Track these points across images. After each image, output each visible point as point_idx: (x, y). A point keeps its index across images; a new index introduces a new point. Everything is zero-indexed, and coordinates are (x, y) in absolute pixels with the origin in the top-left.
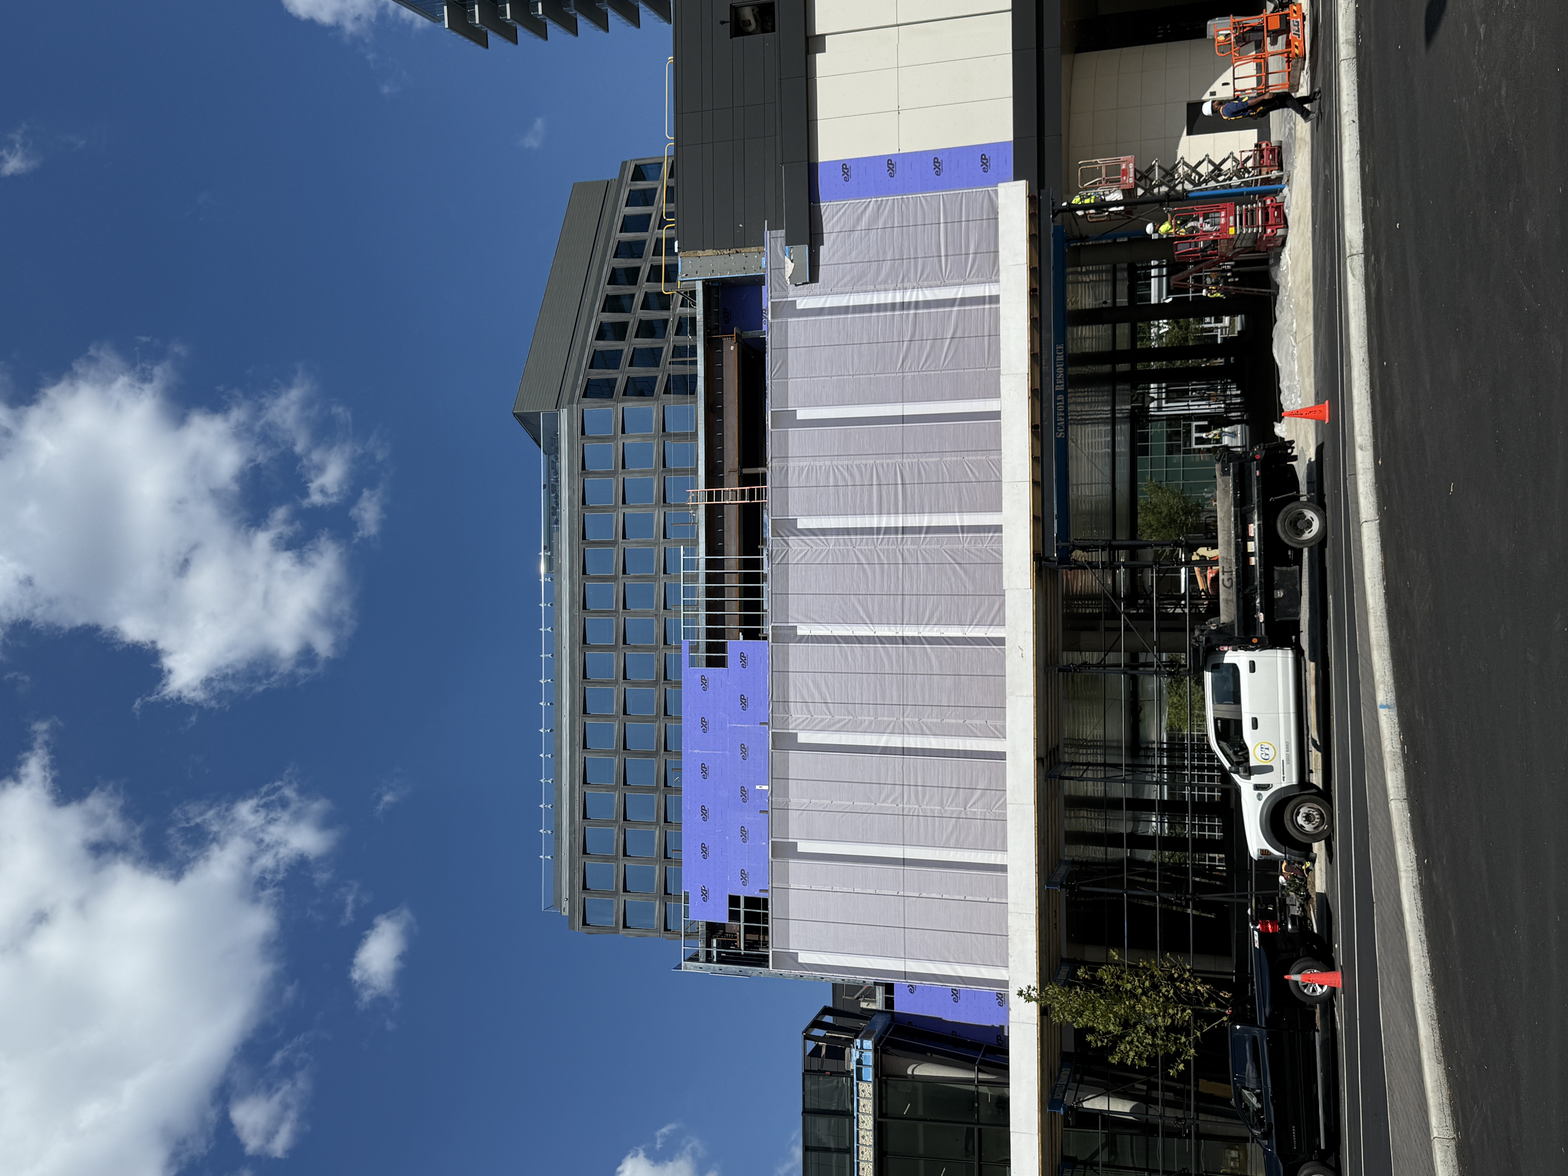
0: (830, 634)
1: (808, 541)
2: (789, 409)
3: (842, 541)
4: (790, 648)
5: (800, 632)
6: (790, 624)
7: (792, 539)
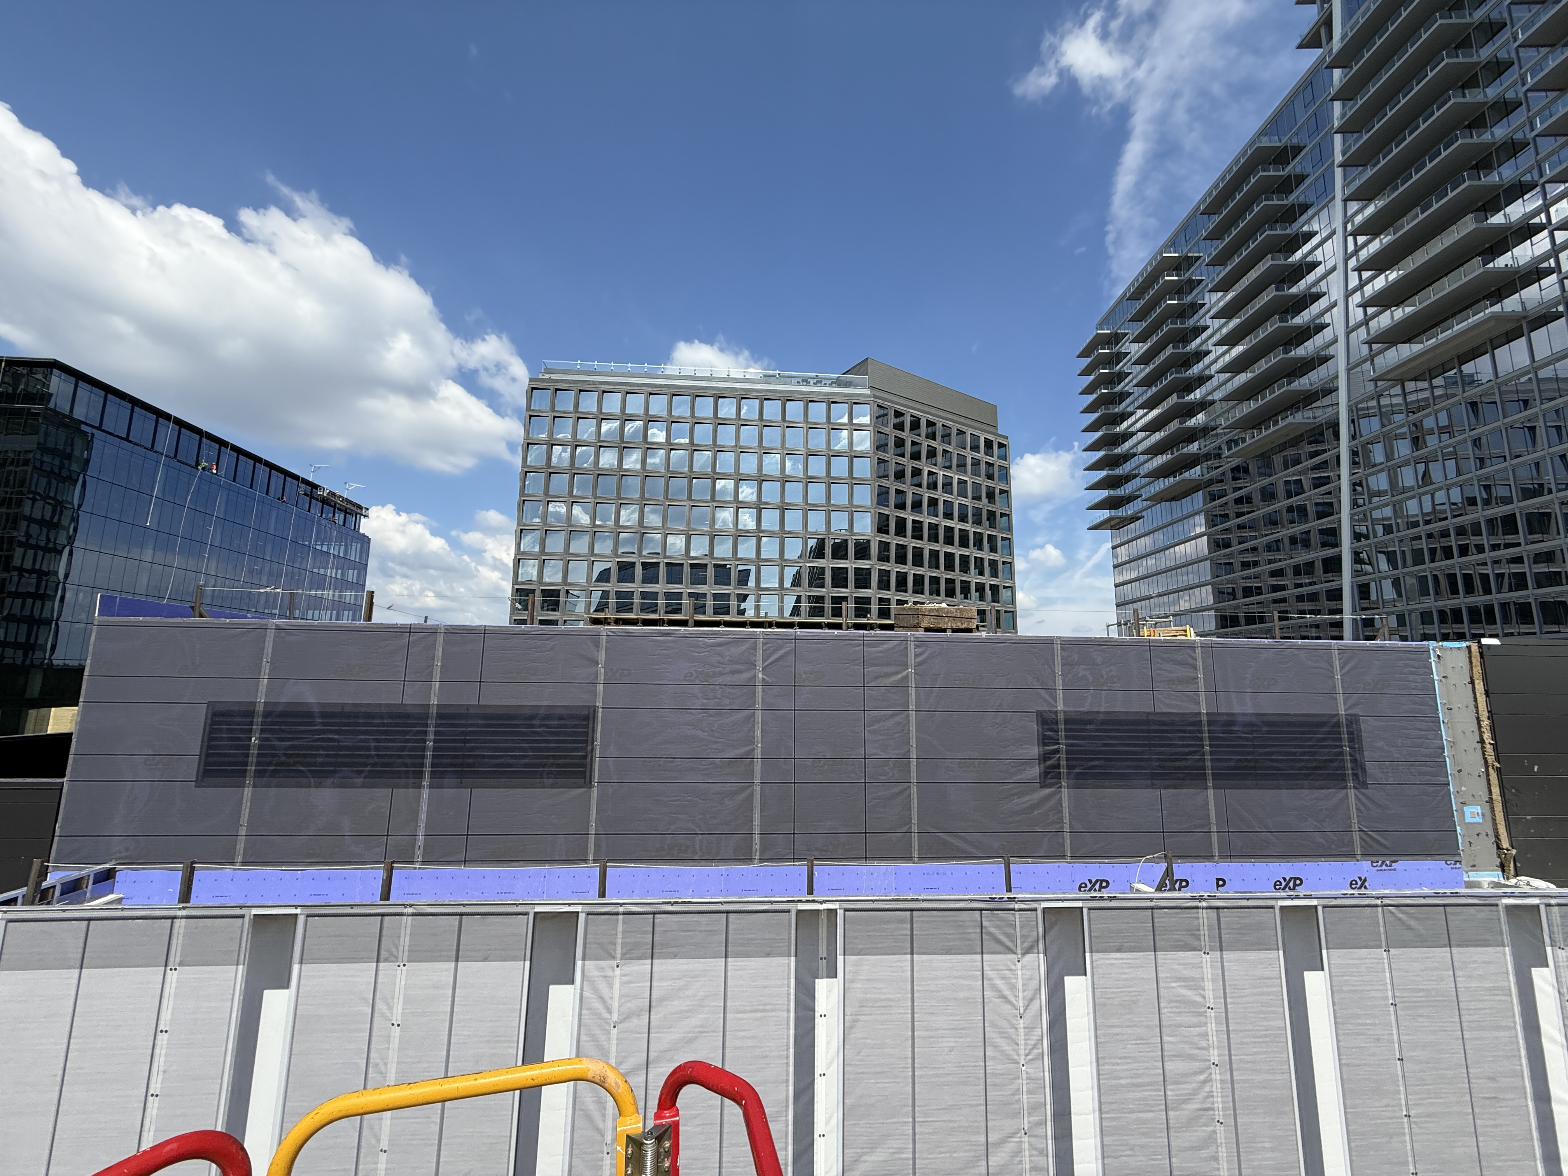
0: (818, 1071)
1: (1036, 1004)
2: (1324, 952)
3: (1039, 1098)
4: (785, 960)
5: (822, 985)
6: (840, 958)
7: (1038, 962)
